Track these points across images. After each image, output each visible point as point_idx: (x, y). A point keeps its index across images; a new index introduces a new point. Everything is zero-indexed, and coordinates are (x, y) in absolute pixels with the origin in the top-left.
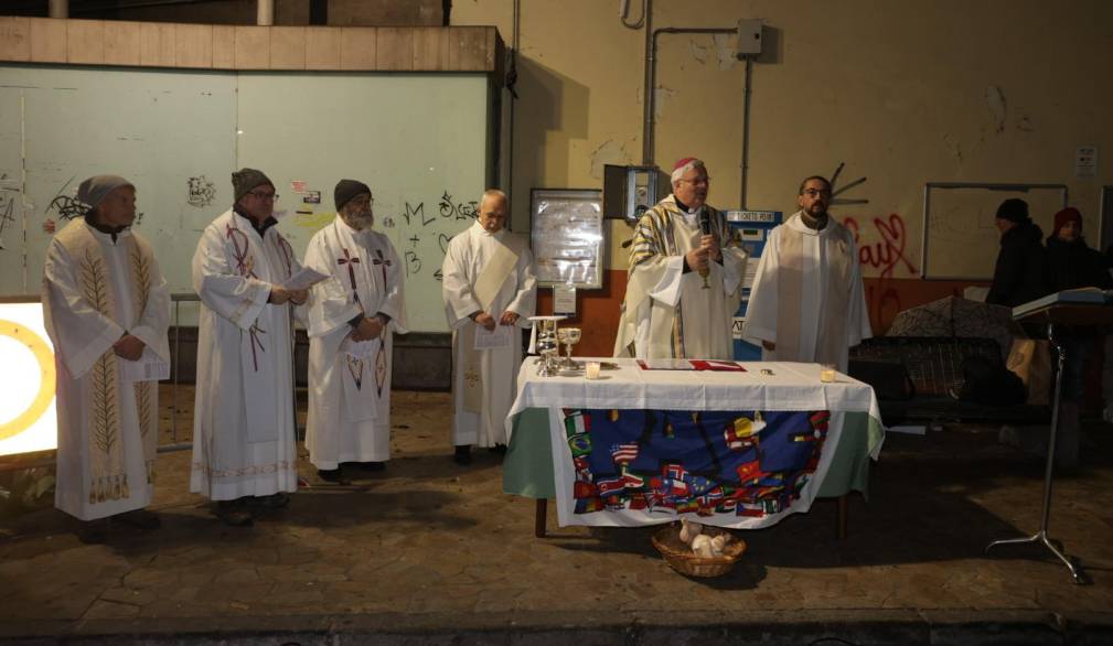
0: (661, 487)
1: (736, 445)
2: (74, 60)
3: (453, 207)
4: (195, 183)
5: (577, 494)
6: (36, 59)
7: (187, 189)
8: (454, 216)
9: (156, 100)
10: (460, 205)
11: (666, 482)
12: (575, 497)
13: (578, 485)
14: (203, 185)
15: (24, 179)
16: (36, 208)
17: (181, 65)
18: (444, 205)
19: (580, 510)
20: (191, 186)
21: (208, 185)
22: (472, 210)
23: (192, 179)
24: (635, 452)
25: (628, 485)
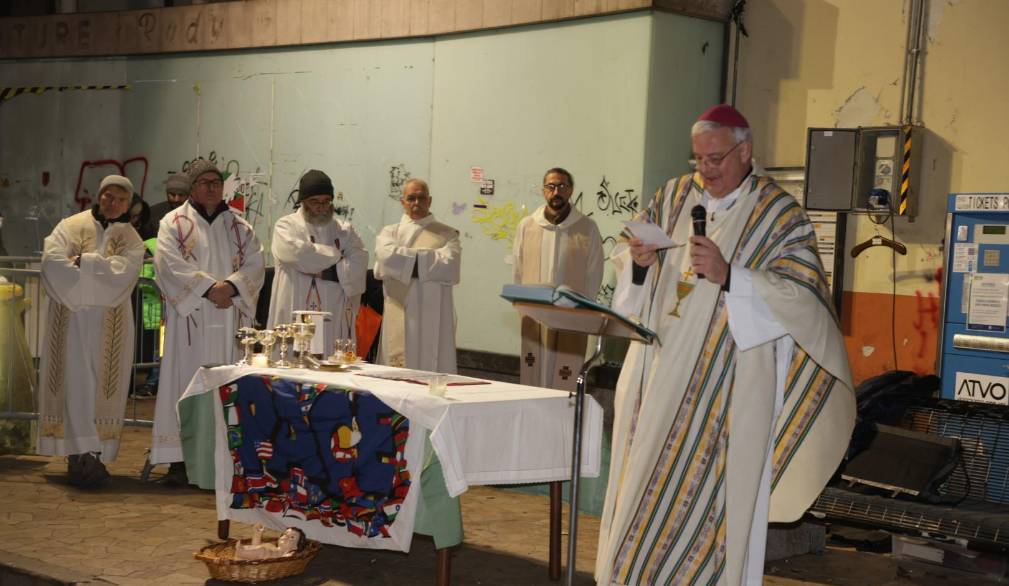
0: (290, 491)
1: (340, 455)
2: (306, 40)
3: (610, 197)
4: (396, 172)
5: (234, 490)
6: (280, 43)
7: (388, 180)
8: (610, 209)
9: (368, 78)
10: (617, 194)
11: (292, 486)
12: (232, 492)
13: (236, 478)
14: (402, 176)
15: (271, 173)
16: (278, 202)
17: (386, 35)
18: (602, 195)
19: (236, 505)
20: (393, 176)
21: (406, 175)
22: (627, 201)
23: (394, 168)
24: (271, 450)
25: (268, 484)
